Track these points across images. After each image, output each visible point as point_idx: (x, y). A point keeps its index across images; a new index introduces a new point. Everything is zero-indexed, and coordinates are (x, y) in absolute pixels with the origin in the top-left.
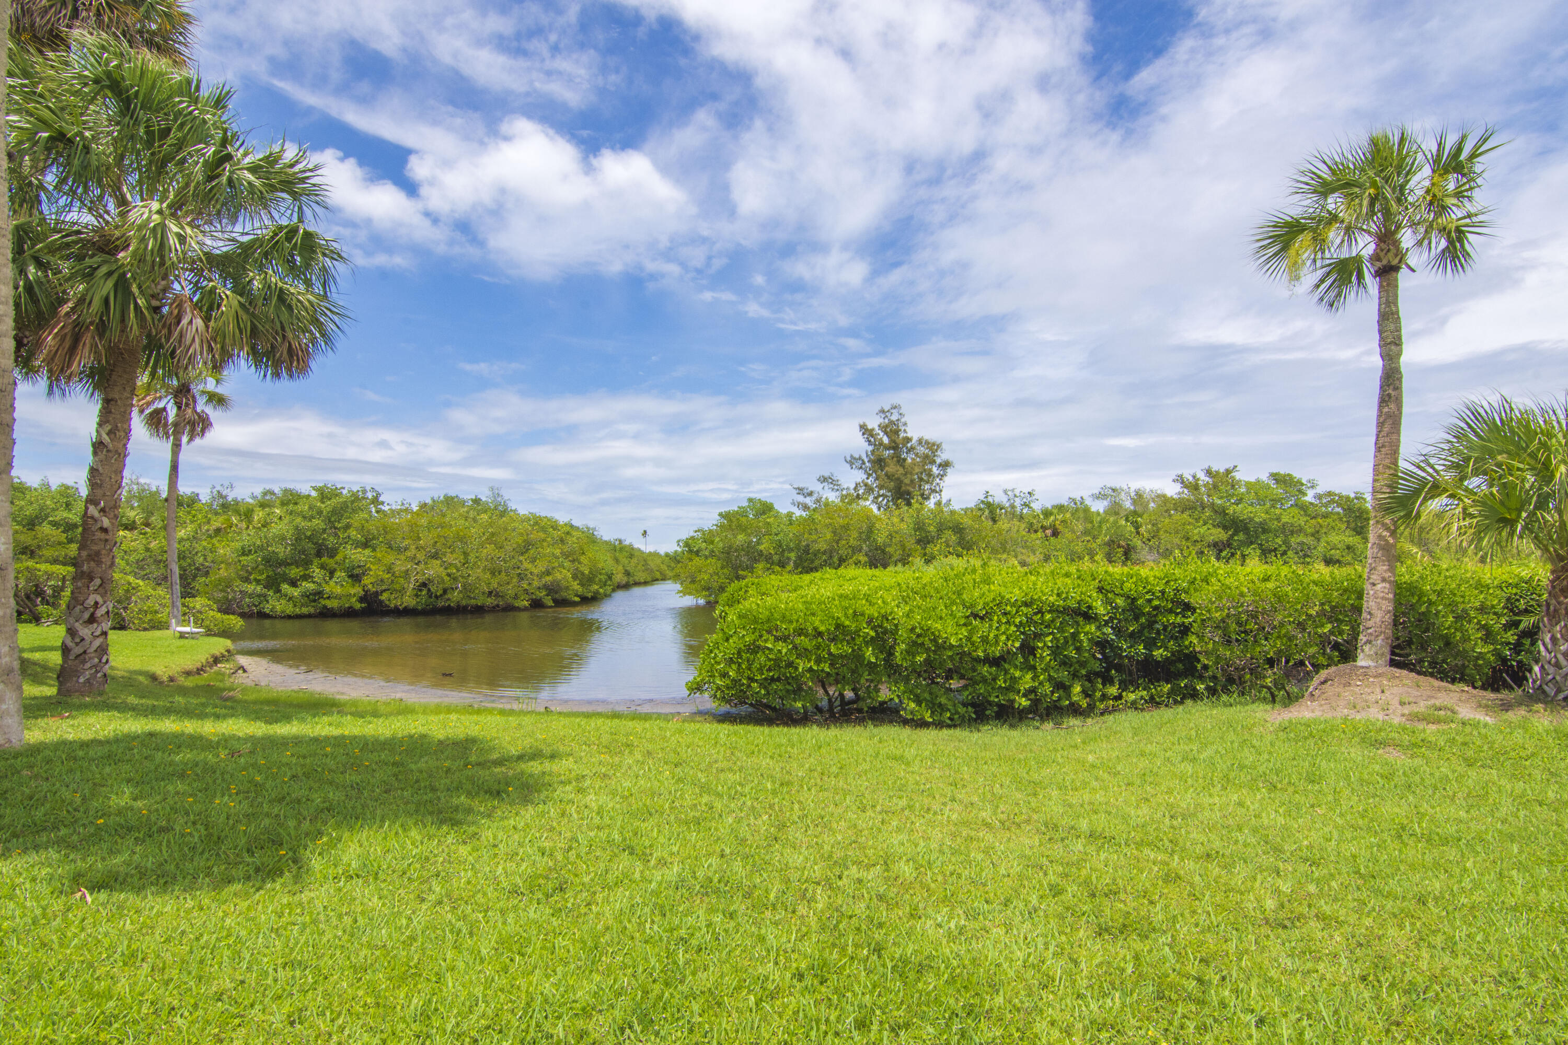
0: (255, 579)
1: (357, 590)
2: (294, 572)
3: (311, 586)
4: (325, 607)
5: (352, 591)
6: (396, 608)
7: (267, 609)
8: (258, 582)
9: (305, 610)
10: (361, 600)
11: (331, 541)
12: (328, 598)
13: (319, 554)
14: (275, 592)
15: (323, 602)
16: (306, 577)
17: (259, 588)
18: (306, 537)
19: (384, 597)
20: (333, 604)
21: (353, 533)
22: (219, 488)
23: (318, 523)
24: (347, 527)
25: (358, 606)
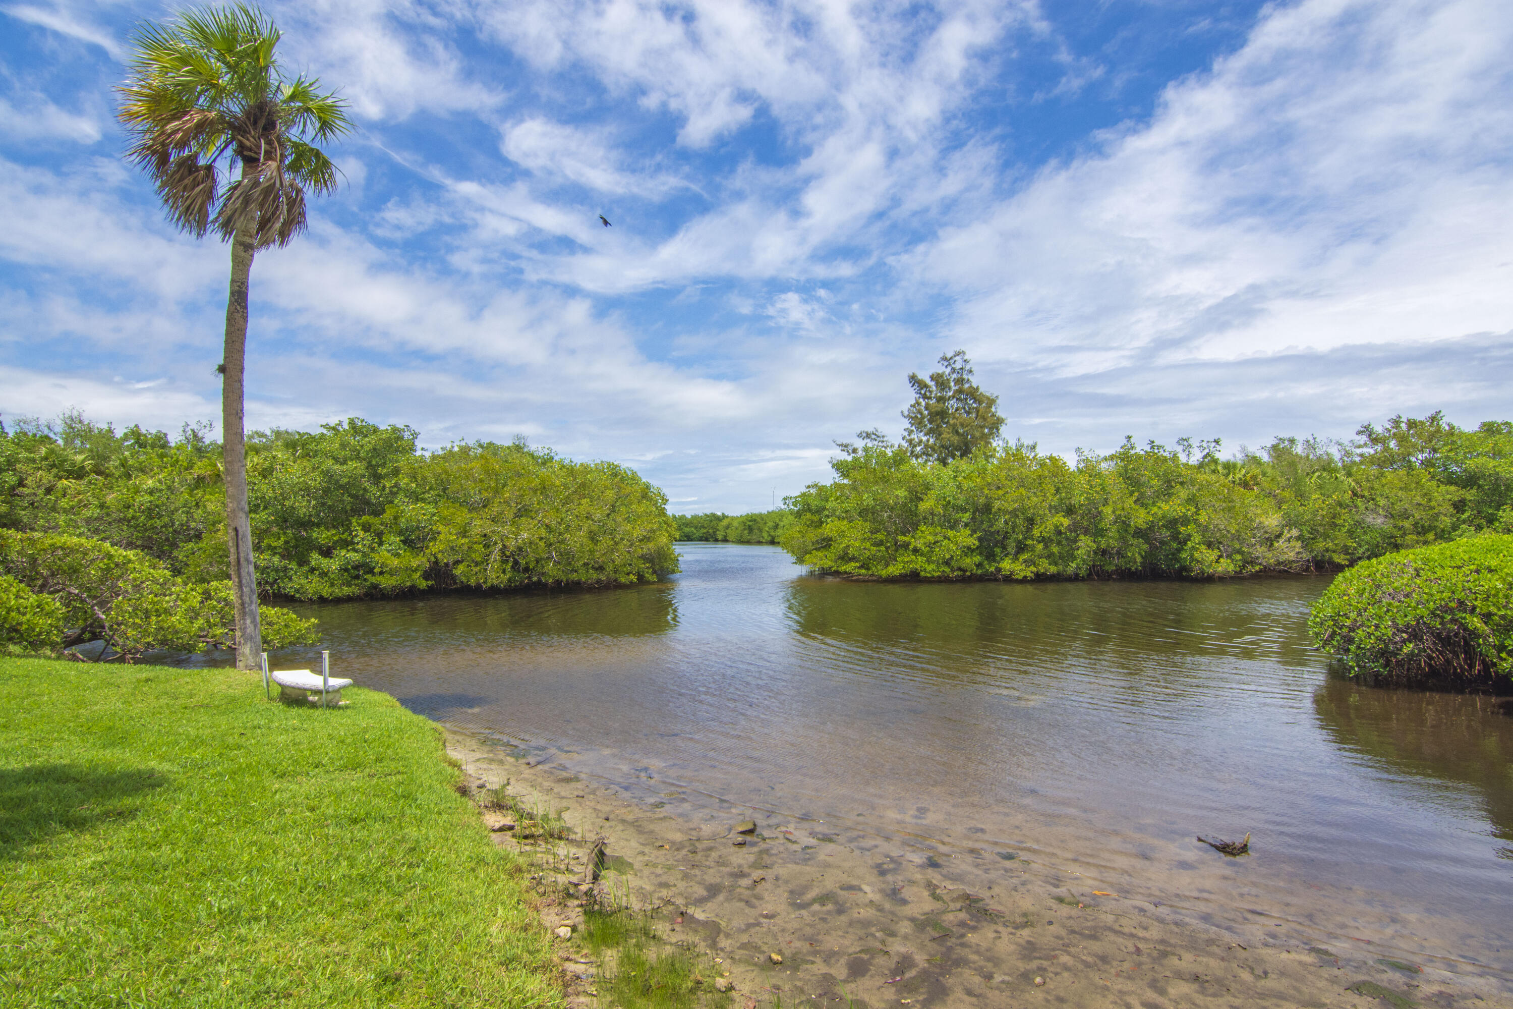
0: (269, 547)
1: (419, 561)
2: (322, 536)
3: (354, 557)
4: (375, 587)
5: (415, 563)
6: (479, 587)
7: (289, 588)
8: (273, 550)
9: (347, 590)
10: (426, 576)
11: (373, 493)
12: (381, 573)
13: (357, 512)
14: (301, 564)
15: (372, 579)
16: (347, 544)
17: (276, 559)
18: (341, 487)
19: (459, 571)
20: (386, 582)
21: (404, 481)
22: (194, 426)
23: (355, 467)
24: (396, 472)
25: (423, 584)
